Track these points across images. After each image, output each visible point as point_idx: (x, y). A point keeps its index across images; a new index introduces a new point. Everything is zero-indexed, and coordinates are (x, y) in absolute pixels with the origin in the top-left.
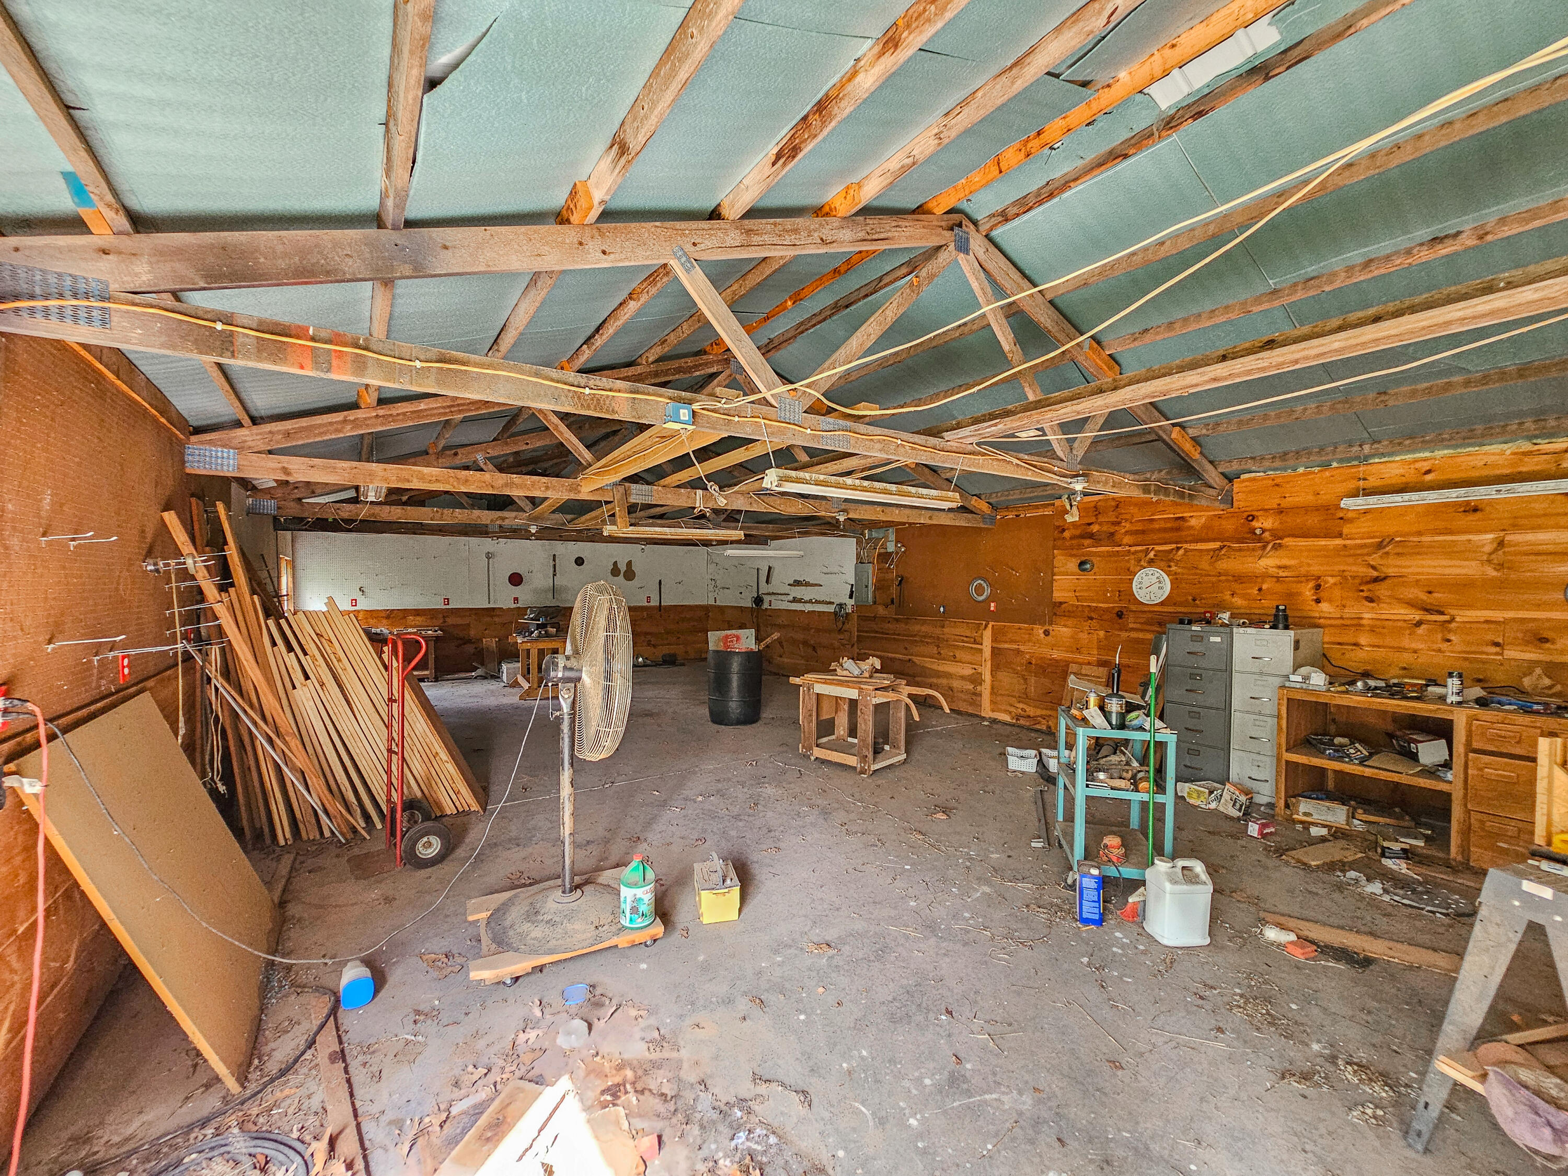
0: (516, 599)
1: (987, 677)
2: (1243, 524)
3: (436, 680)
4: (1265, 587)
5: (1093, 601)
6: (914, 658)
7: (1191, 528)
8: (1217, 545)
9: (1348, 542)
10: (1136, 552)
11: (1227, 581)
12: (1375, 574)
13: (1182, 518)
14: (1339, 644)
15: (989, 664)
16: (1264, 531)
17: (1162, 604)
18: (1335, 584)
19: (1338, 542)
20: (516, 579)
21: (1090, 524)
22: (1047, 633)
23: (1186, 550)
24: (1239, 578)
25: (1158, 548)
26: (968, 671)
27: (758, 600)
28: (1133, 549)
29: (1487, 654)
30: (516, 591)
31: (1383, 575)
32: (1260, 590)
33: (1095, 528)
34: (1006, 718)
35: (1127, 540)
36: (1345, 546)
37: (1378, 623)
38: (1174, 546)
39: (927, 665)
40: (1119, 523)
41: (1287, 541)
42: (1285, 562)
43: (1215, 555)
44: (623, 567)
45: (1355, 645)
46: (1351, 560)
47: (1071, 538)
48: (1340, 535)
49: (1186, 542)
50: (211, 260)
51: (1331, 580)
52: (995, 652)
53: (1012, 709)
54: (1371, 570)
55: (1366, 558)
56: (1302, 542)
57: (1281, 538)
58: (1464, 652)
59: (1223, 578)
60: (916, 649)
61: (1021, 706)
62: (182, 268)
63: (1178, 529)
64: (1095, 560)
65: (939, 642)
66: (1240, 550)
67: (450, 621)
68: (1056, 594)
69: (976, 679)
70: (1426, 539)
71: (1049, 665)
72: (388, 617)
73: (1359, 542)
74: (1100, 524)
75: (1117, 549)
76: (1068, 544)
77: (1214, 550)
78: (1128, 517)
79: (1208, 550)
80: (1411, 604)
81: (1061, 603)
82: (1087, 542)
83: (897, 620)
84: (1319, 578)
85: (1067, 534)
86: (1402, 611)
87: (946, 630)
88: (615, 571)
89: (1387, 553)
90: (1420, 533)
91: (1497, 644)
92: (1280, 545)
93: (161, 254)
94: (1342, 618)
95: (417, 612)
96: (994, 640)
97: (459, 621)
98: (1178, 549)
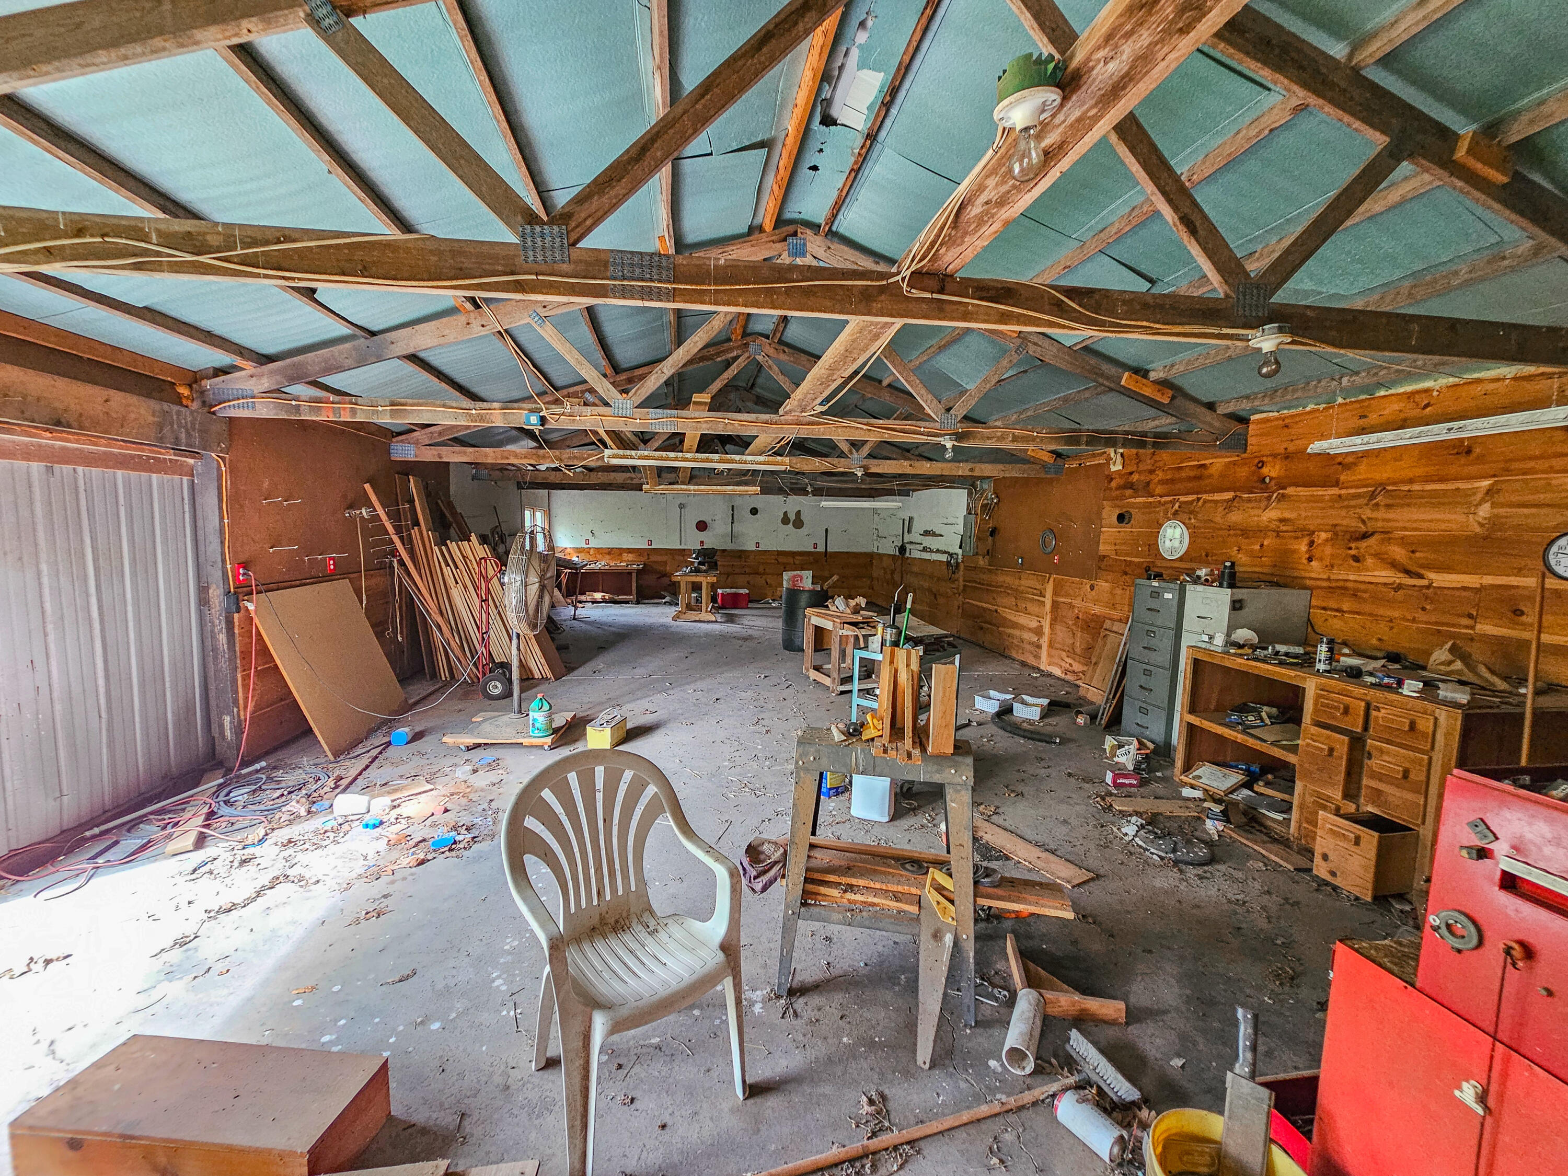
0: (702, 542)
1: (1047, 630)
2: (1254, 473)
3: (638, 603)
4: (1265, 543)
5: (1127, 555)
6: (1000, 609)
7: (1211, 476)
8: (1229, 495)
9: (1343, 492)
10: (1166, 503)
11: (1236, 535)
12: (1363, 528)
13: (1203, 466)
14: (1324, 609)
15: (1049, 616)
16: (1271, 479)
17: (1181, 559)
18: (1327, 540)
19: (1335, 491)
20: (702, 526)
21: (1131, 473)
22: (1092, 587)
23: (1205, 502)
24: (1246, 532)
25: (1182, 499)
26: (1034, 624)
27: (902, 549)
28: (1163, 499)
29: (1459, 626)
30: (702, 536)
31: (1371, 530)
32: (1262, 546)
33: (1135, 477)
34: (1057, 672)
35: (1159, 490)
36: (1340, 496)
37: (1363, 587)
38: (1195, 497)
39: (1009, 617)
40: (1154, 471)
41: (1290, 491)
42: (1287, 515)
43: (1229, 505)
44: (792, 517)
45: (1337, 610)
46: (1343, 513)
47: (1117, 489)
48: (1337, 484)
49: (1206, 492)
50: (289, 372)
51: (1324, 535)
52: (1055, 605)
53: (1063, 664)
54: (1361, 525)
55: (1358, 510)
56: (1303, 492)
57: (1284, 488)
58: (1437, 623)
59: (1232, 532)
60: (999, 600)
61: (1069, 661)
62: (279, 378)
63: (1199, 478)
64: (1133, 511)
65: (1017, 594)
66: (1249, 500)
67: (653, 558)
68: (1101, 547)
69: (1039, 632)
70: (1416, 487)
71: (1092, 620)
72: (609, 553)
73: (1352, 491)
74: (1140, 473)
75: (1151, 500)
76: (1114, 494)
77: (1228, 501)
78: (1161, 464)
79: (1225, 501)
80: (1394, 565)
81: (1104, 557)
82: (1129, 492)
83: (990, 571)
84: (1313, 532)
85: (1114, 484)
86: (1383, 573)
87: (1023, 582)
88: (785, 520)
89: (1377, 505)
90: (1411, 481)
91: (1470, 616)
92: (1283, 496)
93: (271, 372)
94: (1329, 579)
95: (630, 551)
96: (1055, 593)
97: (659, 558)
98: (1199, 499)
